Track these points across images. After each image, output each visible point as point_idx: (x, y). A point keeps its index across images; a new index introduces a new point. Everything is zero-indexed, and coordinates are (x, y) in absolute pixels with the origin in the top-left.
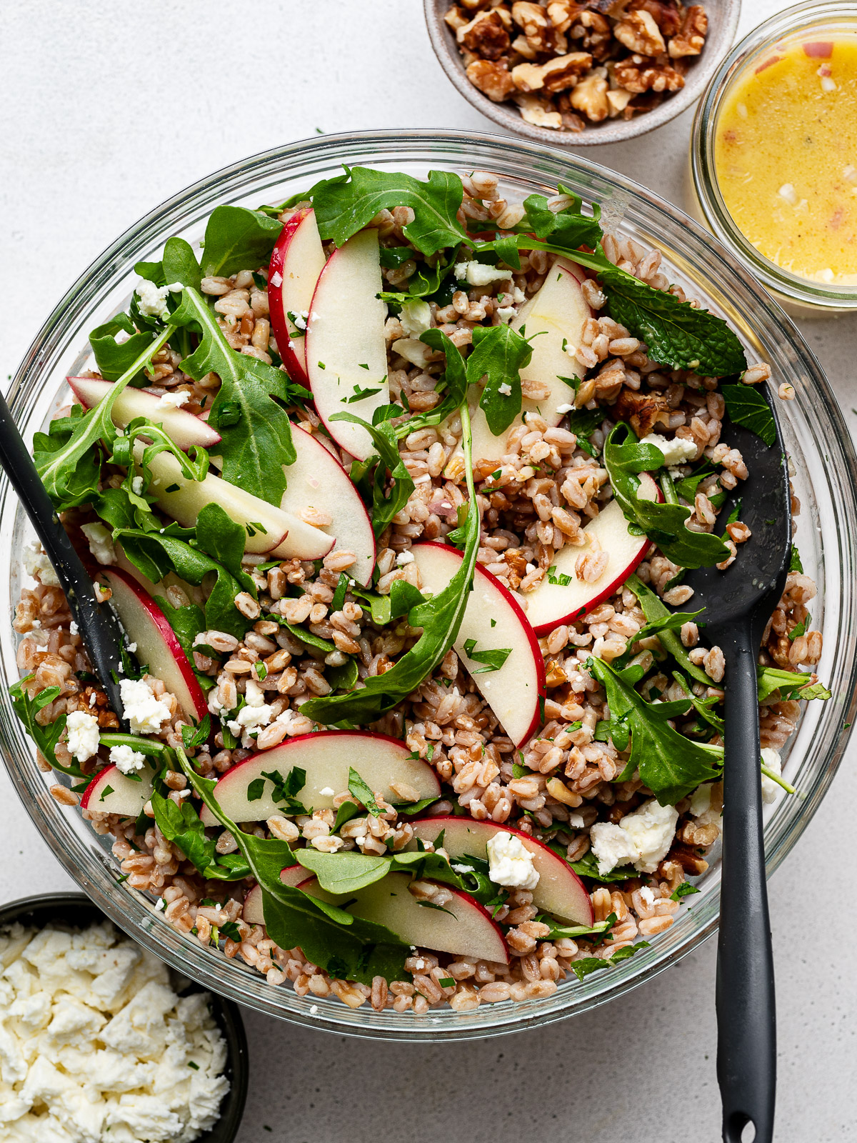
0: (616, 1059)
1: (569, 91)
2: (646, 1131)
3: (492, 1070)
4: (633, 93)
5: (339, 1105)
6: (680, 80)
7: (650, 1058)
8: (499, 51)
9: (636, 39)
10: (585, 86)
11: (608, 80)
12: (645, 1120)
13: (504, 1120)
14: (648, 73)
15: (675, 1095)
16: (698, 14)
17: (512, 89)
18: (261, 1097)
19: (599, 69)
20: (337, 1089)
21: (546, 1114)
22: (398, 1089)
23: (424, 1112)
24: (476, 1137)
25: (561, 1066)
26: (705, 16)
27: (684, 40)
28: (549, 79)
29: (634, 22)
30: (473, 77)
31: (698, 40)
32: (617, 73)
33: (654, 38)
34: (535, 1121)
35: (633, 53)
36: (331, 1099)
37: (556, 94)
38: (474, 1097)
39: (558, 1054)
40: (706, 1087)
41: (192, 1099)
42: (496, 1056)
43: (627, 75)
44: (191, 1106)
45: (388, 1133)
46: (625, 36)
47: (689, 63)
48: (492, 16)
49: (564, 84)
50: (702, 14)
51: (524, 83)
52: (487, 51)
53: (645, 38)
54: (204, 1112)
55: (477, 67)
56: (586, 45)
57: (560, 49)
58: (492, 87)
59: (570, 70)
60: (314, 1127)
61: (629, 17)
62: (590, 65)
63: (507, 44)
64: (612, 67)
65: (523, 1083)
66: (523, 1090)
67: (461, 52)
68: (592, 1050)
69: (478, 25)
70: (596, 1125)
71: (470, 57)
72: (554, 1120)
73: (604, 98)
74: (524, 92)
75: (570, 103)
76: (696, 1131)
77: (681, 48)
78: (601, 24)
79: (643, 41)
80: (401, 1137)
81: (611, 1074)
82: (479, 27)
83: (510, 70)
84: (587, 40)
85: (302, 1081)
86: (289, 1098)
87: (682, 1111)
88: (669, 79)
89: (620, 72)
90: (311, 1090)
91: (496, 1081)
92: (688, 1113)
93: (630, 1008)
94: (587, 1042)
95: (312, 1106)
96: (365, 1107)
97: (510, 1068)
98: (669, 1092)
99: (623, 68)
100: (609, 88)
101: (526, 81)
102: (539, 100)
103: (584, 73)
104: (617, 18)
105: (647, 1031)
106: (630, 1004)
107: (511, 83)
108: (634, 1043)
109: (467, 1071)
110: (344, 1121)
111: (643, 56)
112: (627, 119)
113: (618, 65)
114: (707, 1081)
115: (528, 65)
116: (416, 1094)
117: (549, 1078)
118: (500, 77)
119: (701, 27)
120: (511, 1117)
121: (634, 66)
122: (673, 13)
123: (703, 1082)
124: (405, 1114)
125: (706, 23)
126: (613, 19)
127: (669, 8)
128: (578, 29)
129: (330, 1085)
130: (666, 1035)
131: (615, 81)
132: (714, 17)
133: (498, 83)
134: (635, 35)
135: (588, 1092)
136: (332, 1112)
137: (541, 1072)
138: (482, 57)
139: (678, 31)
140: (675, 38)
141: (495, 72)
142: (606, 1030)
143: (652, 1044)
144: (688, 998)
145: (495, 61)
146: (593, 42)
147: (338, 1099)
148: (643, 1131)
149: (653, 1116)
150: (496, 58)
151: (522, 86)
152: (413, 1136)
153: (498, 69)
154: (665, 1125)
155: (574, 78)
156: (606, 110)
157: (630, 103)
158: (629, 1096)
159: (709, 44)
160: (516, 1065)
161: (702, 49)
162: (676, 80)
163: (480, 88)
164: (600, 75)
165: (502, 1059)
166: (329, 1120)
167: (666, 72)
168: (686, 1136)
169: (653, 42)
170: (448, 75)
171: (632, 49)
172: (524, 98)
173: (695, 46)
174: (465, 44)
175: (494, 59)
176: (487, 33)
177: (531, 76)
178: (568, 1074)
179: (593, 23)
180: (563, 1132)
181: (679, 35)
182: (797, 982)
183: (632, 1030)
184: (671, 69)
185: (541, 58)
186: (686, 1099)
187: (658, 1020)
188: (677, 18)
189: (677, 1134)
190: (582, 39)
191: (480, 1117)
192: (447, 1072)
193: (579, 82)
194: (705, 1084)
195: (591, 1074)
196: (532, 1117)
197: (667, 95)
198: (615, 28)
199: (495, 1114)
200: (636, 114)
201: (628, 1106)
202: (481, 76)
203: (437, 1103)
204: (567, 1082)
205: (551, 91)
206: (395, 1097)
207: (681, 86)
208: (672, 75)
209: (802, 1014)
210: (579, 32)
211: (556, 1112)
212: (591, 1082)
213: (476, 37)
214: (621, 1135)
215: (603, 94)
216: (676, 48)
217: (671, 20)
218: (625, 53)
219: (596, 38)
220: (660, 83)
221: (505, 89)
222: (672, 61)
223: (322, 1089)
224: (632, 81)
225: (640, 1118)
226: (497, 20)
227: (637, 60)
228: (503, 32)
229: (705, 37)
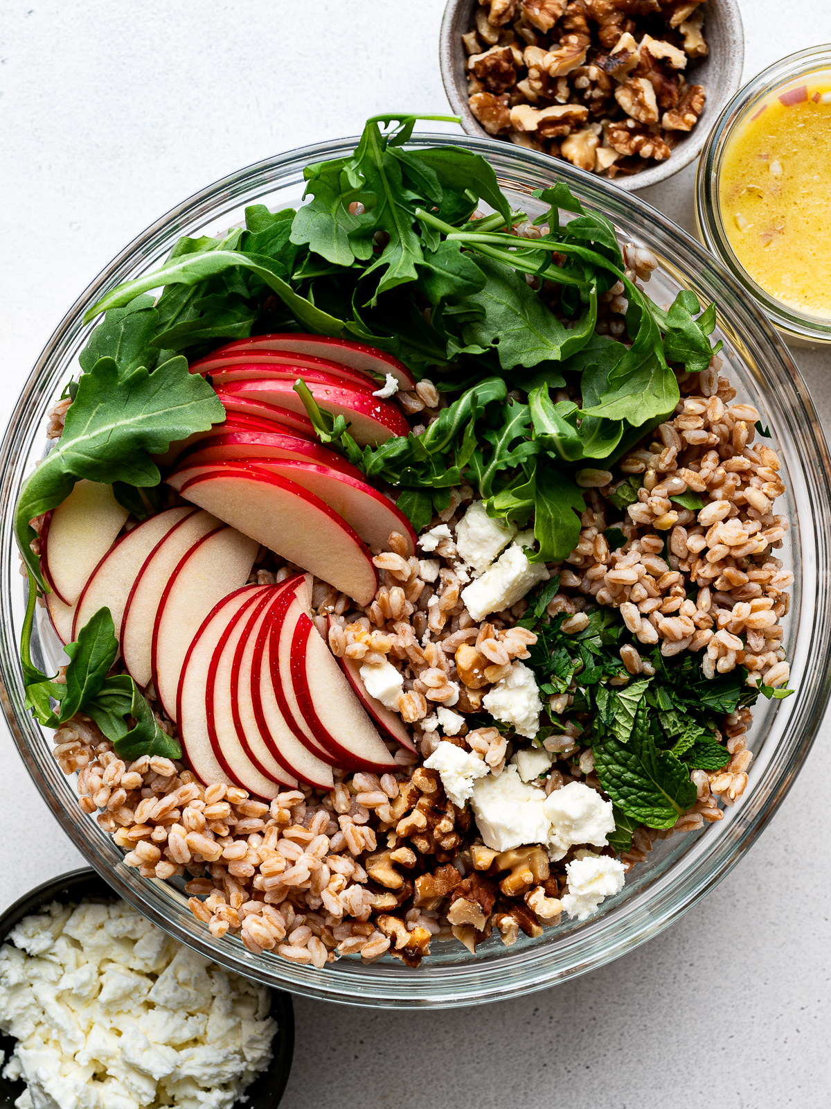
0: (646, 1013)
1: (561, 139)
2: (676, 1081)
3: (528, 1023)
4: (621, 154)
5: (382, 1056)
6: (666, 151)
7: (679, 1012)
8: (504, 86)
9: (633, 104)
10: (577, 138)
11: (601, 137)
12: (674, 1070)
13: (539, 1071)
14: (638, 138)
15: (703, 1046)
16: (697, 94)
17: (508, 126)
18: (307, 1049)
19: (595, 124)
20: (380, 1041)
21: (579, 1065)
22: (438, 1041)
23: (463, 1063)
24: (513, 1087)
25: (594, 1019)
26: (704, 98)
27: (679, 115)
28: (543, 124)
29: (634, 87)
30: (474, 107)
31: (691, 118)
32: (610, 132)
33: (649, 107)
34: (569, 1072)
35: (629, 117)
36: (374, 1051)
37: (548, 138)
38: (511, 1049)
39: (591, 1008)
40: (732, 1039)
41: (244, 1043)
42: (532, 1009)
43: (619, 136)
44: (245, 1050)
45: (428, 1083)
46: (624, 98)
47: (679, 137)
48: (505, 51)
49: (556, 132)
50: (701, 94)
51: (520, 123)
52: (492, 83)
53: (641, 104)
54: (257, 1054)
55: (480, 98)
56: (586, 97)
57: (560, 97)
58: (489, 120)
59: (565, 119)
60: (358, 1078)
61: (631, 82)
62: (585, 119)
63: (514, 81)
64: (607, 125)
65: (558, 1036)
66: (558, 1041)
67: (468, 78)
68: (623, 1004)
69: (490, 57)
70: (627, 1075)
71: (474, 86)
72: (587, 1070)
73: (593, 153)
74: (518, 131)
75: (560, 151)
76: (723, 1082)
77: (674, 122)
78: (604, 82)
79: (639, 107)
80: (441, 1087)
81: (642, 1027)
82: (491, 59)
83: (510, 106)
84: (589, 93)
85: (347, 1034)
86: (334, 1050)
87: (709, 1062)
88: (656, 148)
89: (613, 132)
90: (355, 1042)
91: (532, 1033)
92: (716, 1064)
93: (660, 963)
94: (619, 996)
95: (356, 1057)
96: (407, 1059)
97: (545, 1021)
98: (697, 1044)
99: (616, 129)
100: (601, 144)
101: (522, 121)
102: (532, 142)
103: (578, 125)
104: (620, 80)
105: (676, 985)
106: (660, 960)
107: (507, 120)
108: (664, 997)
109: (504, 1024)
110: (387, 1072)
111: (637, 121)
112: (610, 177)
113: (612, 125)
114: (733, 1034)
115: (528, 106)
116: (455, 1046)
117: (583, 1031)
118: (499, 112)
119: (697, 106)
120: (545, 1068)
121: (627, 129)
122: (672, 87)
123: (730, 1035)
124: (445, 1065)
125: (702, 104)
126: (616, 80)
127: (670, 83)
128: (583, 81)
129: (373, 1037)
130: (694, 990)
131: (607, 140)
132: (711, 99)
133: (496, 117)
134: (633, 100)
135: (620, 1044)
136: (376, 1064)
137: (575, 1025)
138: (486, 89)
139: (674, 106)
140: (671, 111)
141: (495, 106)
142: (637, 984)
143: (681, 999)
144: (716, 954)
145: (497, 95)
146: (594, 96)
147: (381, 1051)
148: (672, 1082)
149: (683, 1068)
150: (500, 92)
151: (517, 126)
152: (453, 1086)
153: (498, 103)
154: (693, 1076)
155: (567, 128)
156: (593, 165)
157: (616, 163)
158: (659, 1048)
159: (701, 123)
160: (551, 1018)
161: (694, 127)
162: (663, 151)
163: (478, 118)
164: (594, 131)
165: (538, 1013)
166: (372, 1071)
167: (655, 141)
168: (713, 1086)
169: (648, 111)
170: (449, 99)
171: (627, 112)
172: (519, 136)
173: (687, 123)
174: (474, 71)
175: (497, 92)
176: (497, 66)
177: (528, 118)
178: (601, 1026)
179: (598, 79)
180: (596, 1082)
181: (675, 110)
182: (819, 938)
183: (662, 985)
184: (661, 140)
185: (541, 102)
186: (713, 1051)
187: (686, 975)
188: (675, 94)
189: (705, 1085)
190: (585, 90)
191: (516, 1067)
192: (485, 1024)
193: (571, 133)
194: (732, 1037)
195: (623, 1027)
196: (566, 1068)
197: (652, 163)
198: (617, 89)
199: (531, 1065)
200: (620, 174)
201: (657, 1057)
202: (482, 107)
203: (475, 1054)
204: (600, 1034)
205: (542, 135)
206: (435, 1048)
207: (666, 157)
208: (659, 145)
209: (824, 970)
210: (583, 82)
211: (589, 1063)
212: (622, 1035)
213: (486, 67)
214: (651, 1085)
215: (593, 149)
216: (669, 121)
217: (670, 93)
218: (621, 115)
219: (597, 93)
220: (646, 150)
221: (500, 124)
222: (664, 133)
223: (365, 1041)
224: (621, 143)
225: (669, 1069)
226: (509, 57)
227: (631, 124)
228: (512, 69)
229: (699, 117)
